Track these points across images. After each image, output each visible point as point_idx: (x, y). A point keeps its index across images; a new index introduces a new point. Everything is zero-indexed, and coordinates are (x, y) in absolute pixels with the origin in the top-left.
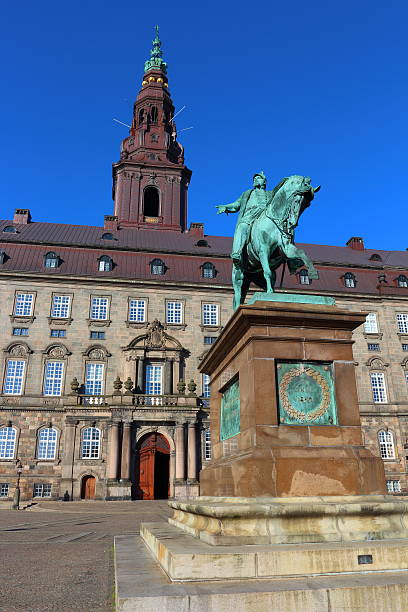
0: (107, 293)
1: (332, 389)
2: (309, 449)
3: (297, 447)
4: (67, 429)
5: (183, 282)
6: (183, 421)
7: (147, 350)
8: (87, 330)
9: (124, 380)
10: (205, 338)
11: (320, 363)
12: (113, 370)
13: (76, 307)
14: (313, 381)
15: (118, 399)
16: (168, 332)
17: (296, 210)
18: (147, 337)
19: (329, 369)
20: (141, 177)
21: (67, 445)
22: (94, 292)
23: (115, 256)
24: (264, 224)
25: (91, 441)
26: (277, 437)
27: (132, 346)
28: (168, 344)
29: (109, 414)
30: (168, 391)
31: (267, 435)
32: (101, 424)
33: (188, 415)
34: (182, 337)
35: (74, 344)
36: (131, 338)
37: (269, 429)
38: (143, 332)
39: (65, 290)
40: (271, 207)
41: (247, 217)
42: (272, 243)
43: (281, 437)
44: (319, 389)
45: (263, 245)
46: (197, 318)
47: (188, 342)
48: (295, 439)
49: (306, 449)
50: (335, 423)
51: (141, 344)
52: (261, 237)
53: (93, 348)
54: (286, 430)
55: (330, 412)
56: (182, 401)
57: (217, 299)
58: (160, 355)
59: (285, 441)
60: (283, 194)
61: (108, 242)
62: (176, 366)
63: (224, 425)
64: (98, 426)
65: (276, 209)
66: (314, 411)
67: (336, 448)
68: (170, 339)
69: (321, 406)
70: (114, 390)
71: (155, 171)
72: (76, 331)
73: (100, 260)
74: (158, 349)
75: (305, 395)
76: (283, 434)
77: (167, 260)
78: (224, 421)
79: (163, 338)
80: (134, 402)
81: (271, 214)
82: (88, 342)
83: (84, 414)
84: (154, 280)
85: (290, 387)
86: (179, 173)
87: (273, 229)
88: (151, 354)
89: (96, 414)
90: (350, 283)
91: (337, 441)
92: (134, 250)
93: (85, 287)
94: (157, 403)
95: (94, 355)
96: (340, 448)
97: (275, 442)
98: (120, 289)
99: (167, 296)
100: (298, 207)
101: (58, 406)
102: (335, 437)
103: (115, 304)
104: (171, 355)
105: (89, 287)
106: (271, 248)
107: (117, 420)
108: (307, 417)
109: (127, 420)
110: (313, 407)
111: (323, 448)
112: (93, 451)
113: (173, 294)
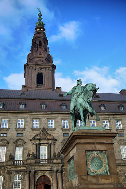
0: (23, 117)
1: (107, 161)
2: (99, 185)
3: (95, 184)
4: (7, 176)
5: (54, 112)
6: (55, 170)
7: (40, 140)
8: (15, 133)
9: (31, 153)
10: (64, 134)
11: (102, 151)
12: (26, 149)
13: (11, 124)
14: (99, 158)
15: (29, 162)
16: (49, 132)
17: (91, 96)
18: (40, 134)
19: (105, 154)
20: (36, 69)
21: (7, 184)
22: (18, 117)
23: (27, 102)
24: (80, 100)
25: (17, 181)
26: (88, 180)
27: (34, 139)
28: (49, 137)
29: (25, 168)
30: (50, 157)
31: (84, 179)
32: (21, 173)
33: (58, 167)
34: (54, 134)
35: (10, 139)
36: (34, 135)
37: (85, 177)
38: (38, 132)
39: (7, 117)
40: (83, 94)
41: (75, 97)
42: (84, 107)
43: (89, 180)
44: (102, 162)
45: (80, 108)
46: (60, 126)
47: (57, 136)
48: (94, 181)
49: (98, 185)
50: (108, 174)
51: (38, 137)
52: (80, 104)
53: (18, 140)
54: (90, 177)
55: (106, 170)
56: (55, 161)
57: (68, 118)
58: (46, 141)
59: (91, 181)
60: (87, 90)
61: (23, 96)
62: (52, 146)
63: (70, 175)
64: (20, 174)
65: (84, 95)
66: (100, 170)
67: (109, 184)
68: (50, 135)
69: (103, 168)
70: (27, 158)
71: (42, 66)
72: (11, 134)
73: (20, 104)
74: (44, 139)
75: (97, 164)
76: (90, 179)
77: (47, 103)
78: (70, 173)
79: (47, 135)
80: (35, 162)
81: (83, 97)
82: (16, 138)
83: (14, 169)
84: (42, 111)
85: (92, 161)
86: (51, 67)
87: (83, 102)
88: (42, 142)
89: (20, 169)
90: (122, 109)
91: (110, 181)
92: (34, 99)
93: (15, 115)
94: (45, 162)
95: (18, 143)
96: (111, 184)
97: (87, 182)
98: (29, 115)
99: (48, 117)
100: (92, 95)
101: (3, 166)
102: (109, 179)
103: (27, 122)
104: (50, 141)
105: (16, 115)
106: (83, 109)
107: (29, 170)
108: (98, 172)
109: (33, 171)
110: (100, 168)
111: (104, 184)
112: (18, 186)
113: (50, 116)
